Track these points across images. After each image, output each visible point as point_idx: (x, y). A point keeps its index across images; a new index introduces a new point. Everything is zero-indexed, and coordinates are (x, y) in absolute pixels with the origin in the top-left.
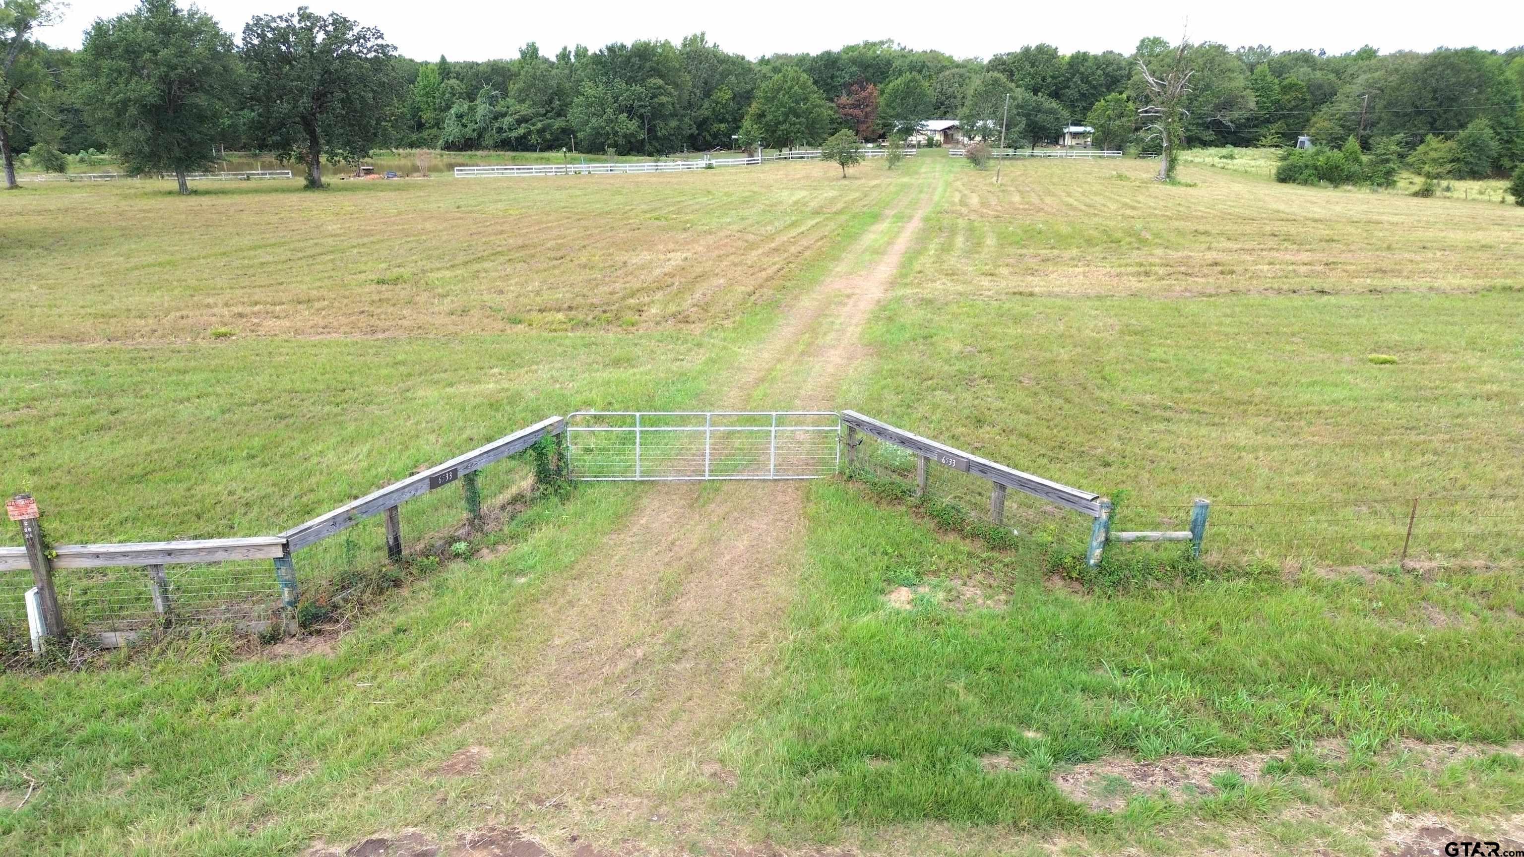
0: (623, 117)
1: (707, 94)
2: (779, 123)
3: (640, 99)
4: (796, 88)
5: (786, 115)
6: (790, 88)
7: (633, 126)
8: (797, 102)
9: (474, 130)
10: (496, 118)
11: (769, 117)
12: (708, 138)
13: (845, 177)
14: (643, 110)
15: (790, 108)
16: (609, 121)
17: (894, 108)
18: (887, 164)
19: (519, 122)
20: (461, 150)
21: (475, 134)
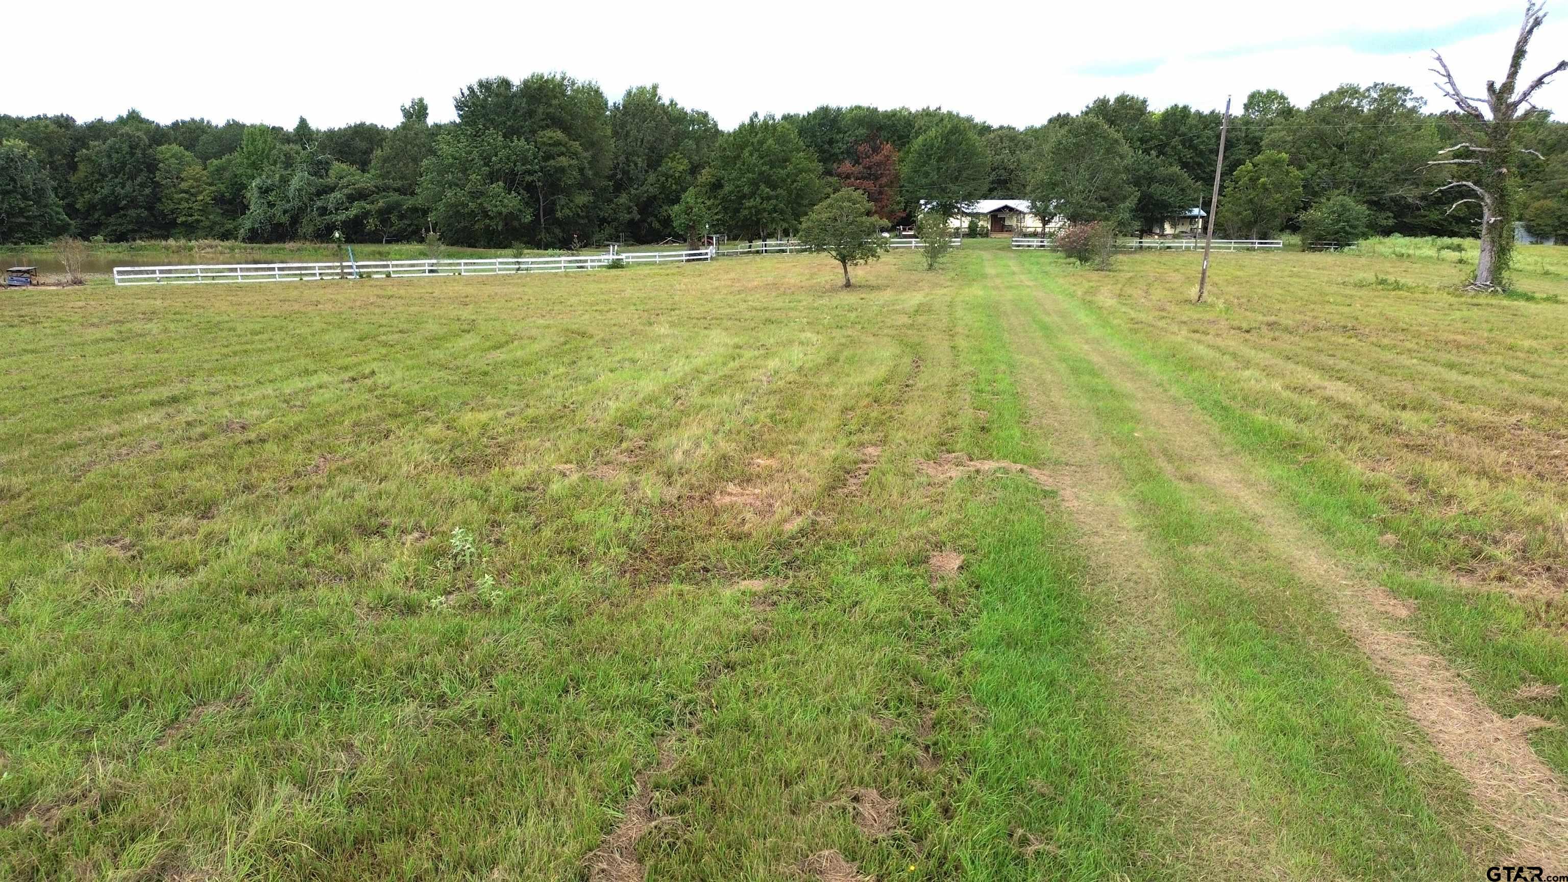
0: (498, 187)
1: (654, 163)
2: (744, 196)
3: (525, 161)
4: (770, 141)
5: (755, 184)
6: (761, 143)
7: (512, 202)
8: (772, 165)
9: (285, 212)
10: (319, 194)
11: (727, 188)
12: (656, 225)
13: (848, 285)
14: (529, 178)
15: (761, 173)
16: (474, 195)
17: (927, 174)
18: (925, 262)
19: (351, 198)
20: (268, 241)
21: (285, 219)
